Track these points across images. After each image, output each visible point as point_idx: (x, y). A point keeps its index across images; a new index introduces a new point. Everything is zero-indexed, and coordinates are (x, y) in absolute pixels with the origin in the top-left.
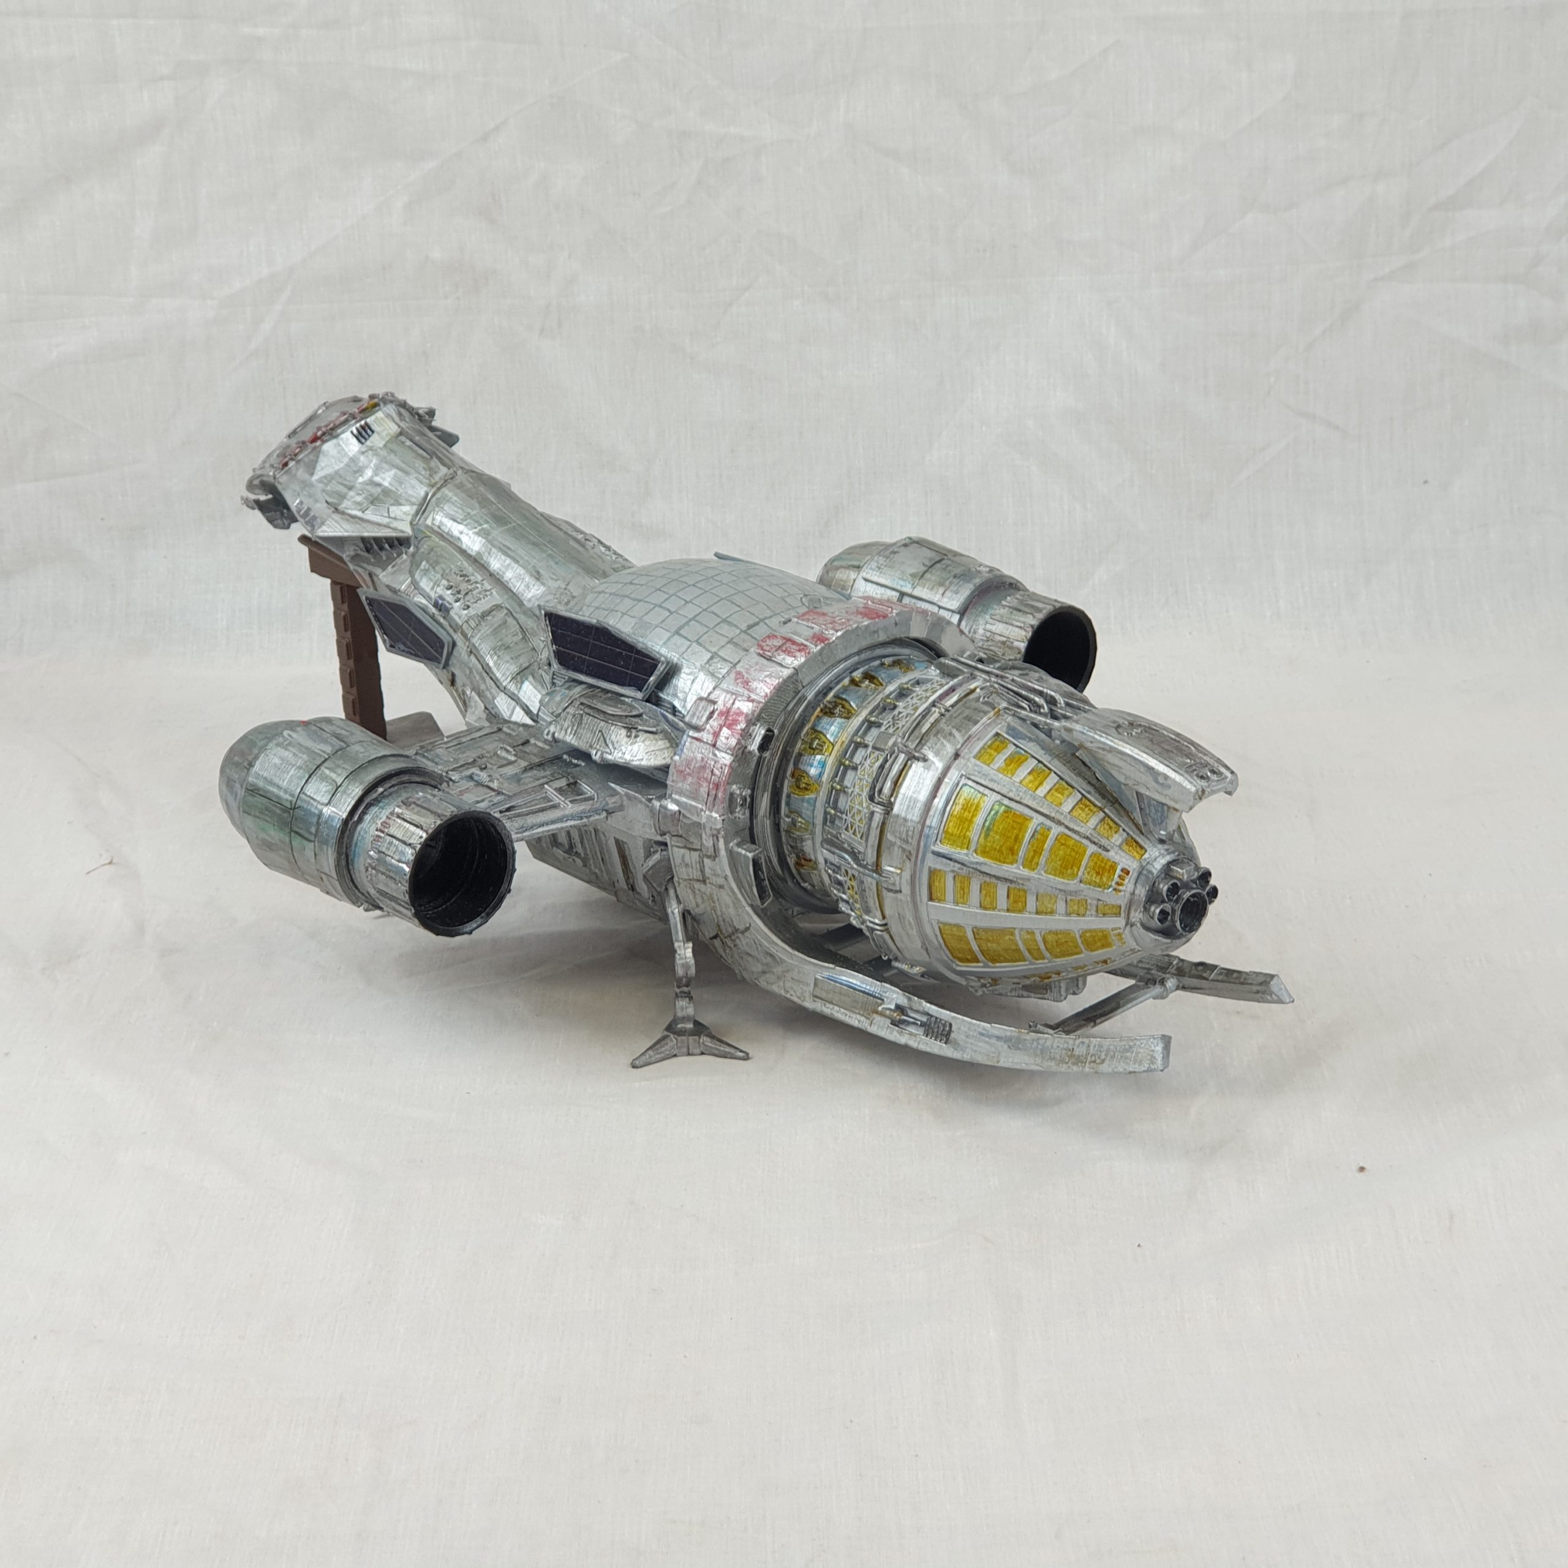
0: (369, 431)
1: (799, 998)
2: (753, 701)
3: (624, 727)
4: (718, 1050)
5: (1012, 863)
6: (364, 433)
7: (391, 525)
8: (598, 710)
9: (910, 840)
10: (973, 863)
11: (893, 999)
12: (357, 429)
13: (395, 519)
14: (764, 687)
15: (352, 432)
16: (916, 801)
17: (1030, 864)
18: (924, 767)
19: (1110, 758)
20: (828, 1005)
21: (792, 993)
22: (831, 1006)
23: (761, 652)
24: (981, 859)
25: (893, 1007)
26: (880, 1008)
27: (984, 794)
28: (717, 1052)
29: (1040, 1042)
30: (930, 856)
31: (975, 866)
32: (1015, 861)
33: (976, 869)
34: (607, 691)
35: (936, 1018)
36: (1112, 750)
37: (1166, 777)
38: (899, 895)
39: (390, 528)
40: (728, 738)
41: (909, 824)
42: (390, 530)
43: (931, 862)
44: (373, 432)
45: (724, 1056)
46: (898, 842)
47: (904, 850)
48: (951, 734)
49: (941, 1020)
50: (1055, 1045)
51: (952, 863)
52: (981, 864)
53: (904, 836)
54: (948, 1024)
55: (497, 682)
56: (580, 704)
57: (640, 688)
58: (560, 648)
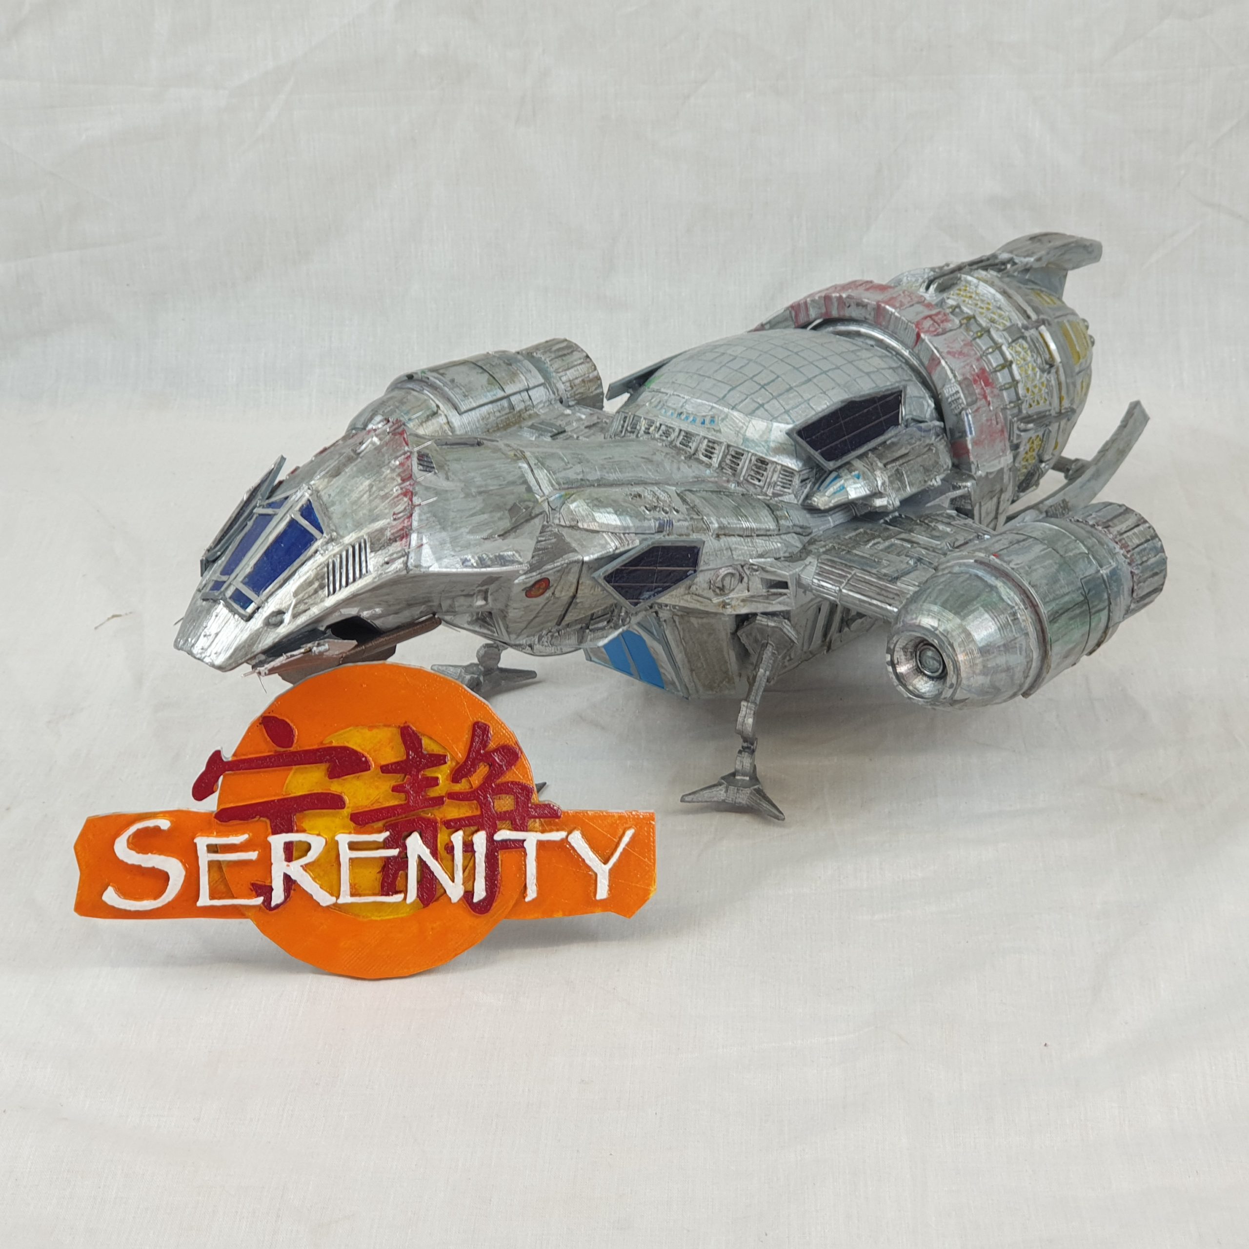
3: (928, 450)
8: (903, 456)
14: (970, 347)
15: (422, 470)
23: (935, 333)
34: (876, 448)
55: (768, 533)
56: (885, 465)
57: (897, 424)
58: (824, 449)
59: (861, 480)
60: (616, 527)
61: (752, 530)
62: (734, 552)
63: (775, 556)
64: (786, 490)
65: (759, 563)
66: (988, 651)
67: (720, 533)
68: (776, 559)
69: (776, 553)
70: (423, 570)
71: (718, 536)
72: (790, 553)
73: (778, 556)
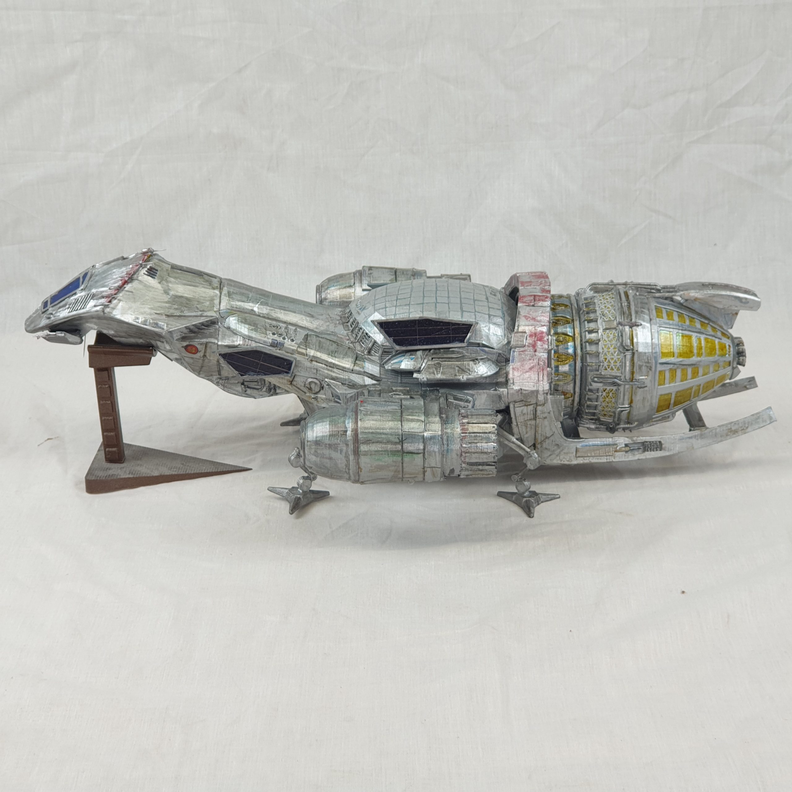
0: (154, 271)
1: (568, 461)
2: (544, 325)
3: (471, 360)
4: (548, 498)
5: (692, 357)
6: (152, 272)
7: (203, 315)
8: (449, 358)
9: (650, 361)
10: (678, 362)
11: (622, 443)
12: (146, 271)
13: (203, 311)
14: (545, 318)
15: (144, 274)
16: (647, 343)
17: (699, 355)
18: (642, 328)
19: (715, 299)
20: (585, 458)
21: (564, 460)
22: (588, 458)
23: (527, 304)
24: (681, 359)
25: (624, 446)
26: (618, 448)
27: (670, 332)
28: (548, 499)
29: (713, 431)
30: (658, 365)
31: (679, 363)
32: (694, 355)
33: (680, 364)
34: (439, 349)
35: (650, 442)
36: (714, 296)
37: (746, 299)
38: (646, 389)
39: (203, 316)
40: (542, 346)
41: (647, 354)
42: (204, 318)
43: (660, 368)
44: (157, 270)
45: (551, 500)
46: (644, 364)
47: (647, 367)
48: (642, 311)
49: (653, 442)
50: (721, 430)
51: (669, 365)
52: (681, 361)
53: (646, 360)
54: (658, 442)
55: (344, 369)
56: (432, 359)
57: (462, 341)
58: (396, 338)
59: (412, 361)
60: (246, 335)
61: (334, 364)
62: (318, 372)
63: (343, 382)
64: (376, 354)
65: (330, 382)
66: (319, 444)
67: (313, 359)
68: (342, 384)
69: (344, 381)
70: (112, 315)
71: (312, 361)
72: (353, 384)
73: (344, 383)
